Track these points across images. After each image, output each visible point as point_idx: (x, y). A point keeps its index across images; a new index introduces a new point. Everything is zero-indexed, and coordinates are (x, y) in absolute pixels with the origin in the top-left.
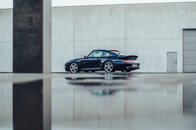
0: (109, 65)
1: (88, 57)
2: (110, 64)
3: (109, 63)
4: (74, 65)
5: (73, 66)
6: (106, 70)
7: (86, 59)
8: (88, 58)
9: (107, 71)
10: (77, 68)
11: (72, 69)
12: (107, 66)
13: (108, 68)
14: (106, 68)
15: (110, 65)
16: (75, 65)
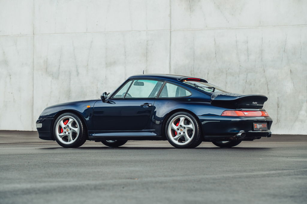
0: (182, 123)
1: (115, 97)
2: (186, 119)
3: (182, 119)
4: (66, 121)
5: (63, 126)
6: (172, 138)
7: (108, 102)
8: (112, 99)
9: (176, 142)
10: (77, 130)
11: (62, 134)
12: (175, 127)
13: (179, 132)
14: (174, 133)
15: (185, 124)
16: (71, 120)
